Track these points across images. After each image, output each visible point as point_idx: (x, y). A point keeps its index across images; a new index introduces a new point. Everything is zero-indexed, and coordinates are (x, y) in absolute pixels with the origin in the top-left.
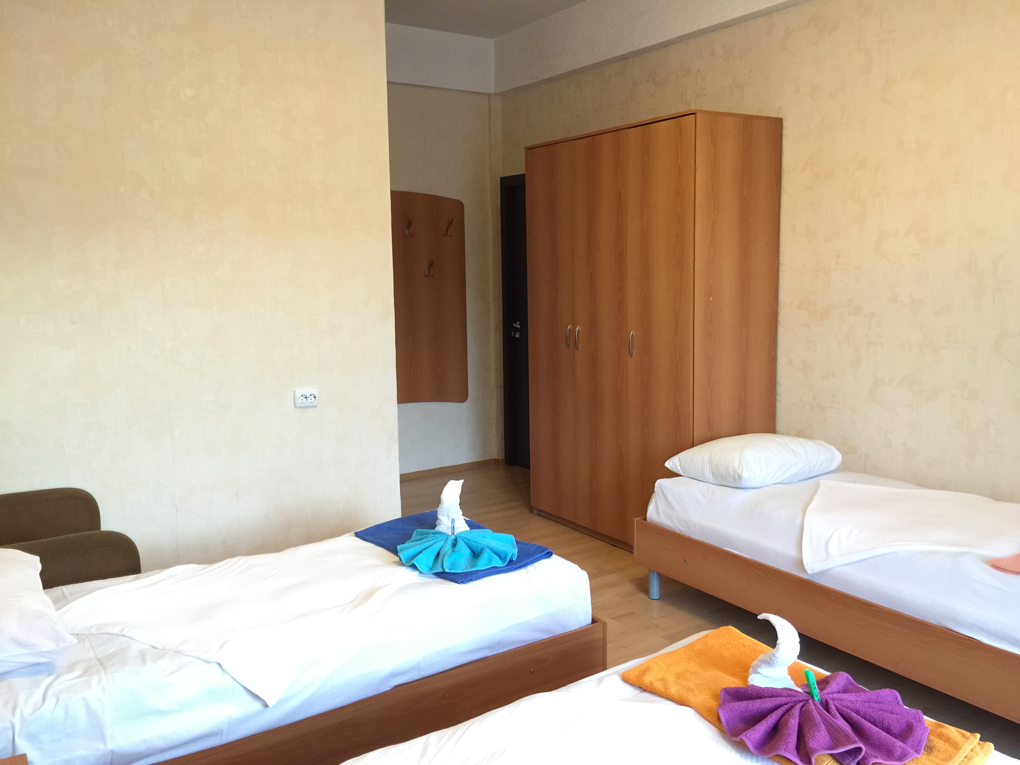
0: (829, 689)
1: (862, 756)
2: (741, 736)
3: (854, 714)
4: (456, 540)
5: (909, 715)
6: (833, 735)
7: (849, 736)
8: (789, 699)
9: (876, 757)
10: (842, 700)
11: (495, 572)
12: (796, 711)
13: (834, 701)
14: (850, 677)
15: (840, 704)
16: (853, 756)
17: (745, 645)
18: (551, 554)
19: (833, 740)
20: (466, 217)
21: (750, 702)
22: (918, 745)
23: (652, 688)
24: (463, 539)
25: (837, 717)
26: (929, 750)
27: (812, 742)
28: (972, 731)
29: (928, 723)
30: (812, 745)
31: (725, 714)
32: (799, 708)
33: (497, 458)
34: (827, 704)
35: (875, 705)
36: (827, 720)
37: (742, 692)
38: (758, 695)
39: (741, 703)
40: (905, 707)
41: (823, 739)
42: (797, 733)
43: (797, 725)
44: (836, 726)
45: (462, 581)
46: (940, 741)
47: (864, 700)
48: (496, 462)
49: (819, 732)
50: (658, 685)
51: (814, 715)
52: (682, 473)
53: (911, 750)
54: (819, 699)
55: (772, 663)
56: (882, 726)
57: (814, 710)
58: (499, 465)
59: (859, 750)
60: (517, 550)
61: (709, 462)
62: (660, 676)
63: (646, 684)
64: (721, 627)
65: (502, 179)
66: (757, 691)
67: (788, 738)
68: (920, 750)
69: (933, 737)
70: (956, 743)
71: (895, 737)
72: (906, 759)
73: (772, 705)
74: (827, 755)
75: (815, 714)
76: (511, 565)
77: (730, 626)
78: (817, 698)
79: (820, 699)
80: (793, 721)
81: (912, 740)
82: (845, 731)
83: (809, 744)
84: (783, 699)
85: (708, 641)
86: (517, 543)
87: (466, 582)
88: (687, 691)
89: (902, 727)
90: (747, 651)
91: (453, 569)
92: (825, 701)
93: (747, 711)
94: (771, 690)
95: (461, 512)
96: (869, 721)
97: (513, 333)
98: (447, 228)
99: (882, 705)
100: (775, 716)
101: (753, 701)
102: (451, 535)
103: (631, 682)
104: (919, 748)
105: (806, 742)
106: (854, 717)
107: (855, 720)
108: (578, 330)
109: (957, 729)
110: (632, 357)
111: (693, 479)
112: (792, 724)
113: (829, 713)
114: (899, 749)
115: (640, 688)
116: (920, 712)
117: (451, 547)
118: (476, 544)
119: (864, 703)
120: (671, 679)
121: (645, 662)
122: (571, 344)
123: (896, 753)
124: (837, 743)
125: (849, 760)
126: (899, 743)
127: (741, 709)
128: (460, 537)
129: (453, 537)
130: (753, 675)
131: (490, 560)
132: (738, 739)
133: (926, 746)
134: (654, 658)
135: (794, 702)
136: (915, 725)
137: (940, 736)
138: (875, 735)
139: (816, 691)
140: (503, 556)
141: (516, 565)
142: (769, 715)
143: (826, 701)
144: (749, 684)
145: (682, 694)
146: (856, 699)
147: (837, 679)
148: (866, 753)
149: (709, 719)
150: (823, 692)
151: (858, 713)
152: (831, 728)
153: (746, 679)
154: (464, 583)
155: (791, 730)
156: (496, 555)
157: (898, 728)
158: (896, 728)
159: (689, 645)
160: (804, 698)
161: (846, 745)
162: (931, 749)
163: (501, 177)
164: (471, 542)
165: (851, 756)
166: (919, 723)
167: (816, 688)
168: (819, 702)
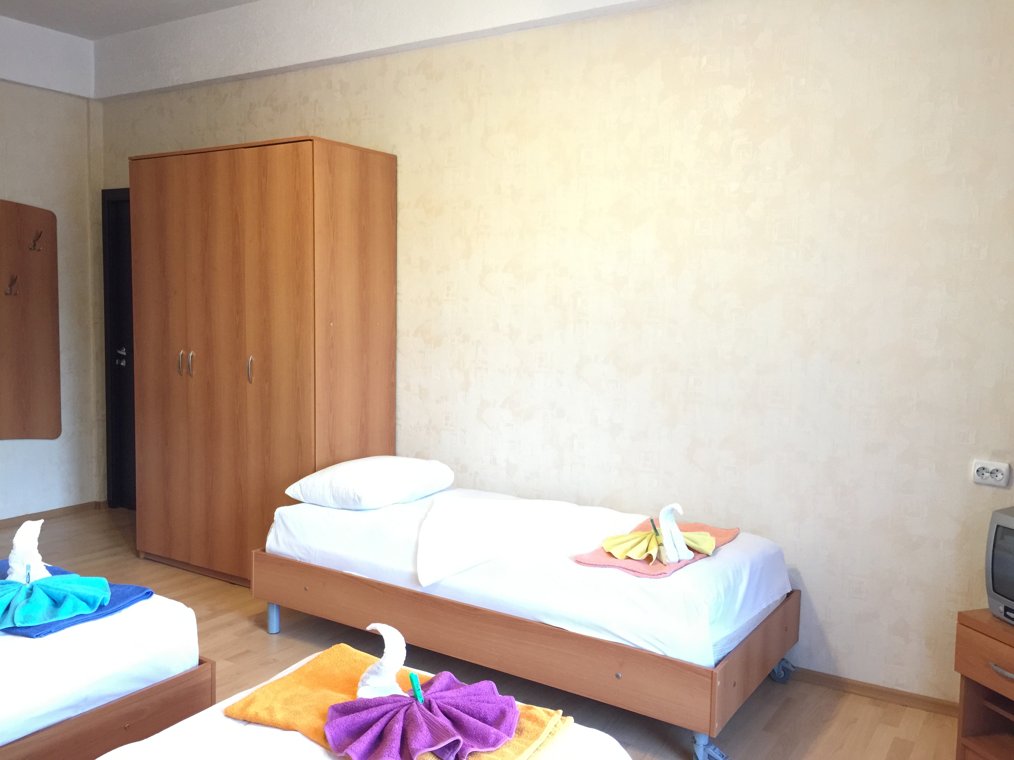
0: (432, 689)
1: (460, 747)
2: (346, 750)
3: (454, 709)
4: (31, 589)
5: (503, 702)
6: (435, 732)
7: (448, 730)
8: (395, 705)
9: (472, 747)
10: (444, 698)
11: (80, 621)
12: (401, 716)
13: (437, 699)
14: (453, 675)
15: (441, 702)
16: (452, 749)
17: (356, 660)
18: (152, 594)
19: (435, 737)
20: (58, 231)
21: (356, 715)
22: (510, 729)
23: (257, 718)
24: (41, 587)
25: (439, 714)
26: (519, 732)
27: (414, 743)
28: (555, 708)
29: (520, 707)
30: (414, 747)
31: (331, 731)
32: (403, 712)
33: (98, 501)
34: (430, 704)
35: (473, 698)
36: (430, 719)
37: (350, 706)
38: (365, 706)
39: (348, 717)
40: (500, 696)
41: (425, 738)
42: (400, 737)
43: (401, 729)
44: (437, 724)
45: (38, 634)
46: (530, 722)
47: (464, 695)
48: (97, 505)
49: (421, 732)
50: (264, 715)
51: (417, 716)
52: (302, 500)
53: (504, 735)
54: (422, 701)
55: (379, 672)
56: (479, 716)
57: (418, 712)
58: (100, 508)
59: (458, 741)
60: (110, 594)
61: (330, 486)
62: (267, 705)
63: (250, 715)
64: (333, 646)
65: (104, 191)
66: (364, 703)
67: (392, 743)
68: (512, 733)
69: (523, 719)
70: (542, 721)
71: (491, 725)
72: (499, 744)
73: (378, 713)
74: (429, 753)
75: (419, 715)
76: (102, 611)
77: (341, 644)
78: (421, 700)
79: (424, 700)
80: (397, 726)
81: (505, 725)
82: (446, 726)
83: (412, 746)
84: (389, 705)
85: (319, 662)
86: (111, 586)
87: (43, 636)
88: (294, 715)
89: (496, 715)
90: (358, 666)
91: (27, 623)
92: (428, 701)
93: (353, 724)
94: (377, 699)
95: (40, 557)
96: (468, 714)
97: (117, 361)
98: (34, 242)
99: (480, 696)
100: (380, 724)
101: (360, 713)
102: (26, 584)
103: (234, 717)
104: (511, 731)
105: (408, 743)
106: (454, 712)
107: (455, 714)
108: (192, 356)
109: (544, 708)
110: (251, 383)
111: (314, 505)
112: (396, 729)
113: (431, 712)
114: (493, 735)
115: (245, 720)
116: (513, 698)
117: (26, 597)
118: (58, 592)
119: (464, 697)
120: (277, 706)
121: (251, 694)
122: (184, 371)
123: (491, 740)
124: (438, 740)
125: (448, 754)
126: (493, 730)
127: (347, 723)
128: (37, 585)
129: (28, 586)
130: (361, 687)
131: (75, 608)
132: (343, 754)
133: (517, 729)
134: (261, 688)
135: (400, 707)
136: (508, 710)
137: (530, 718)
138: (472, 726)
139: (420, 694)
140: (91, 601)
141: (108, 611)
142: (375, 724)
143: (430, 701)
144: (358, 698)
145: (288, 719)
146: (457, 695)
147: (440, 678)
148: (464, 744)
149: (315, 740)
150: (427, 693)
151: (457, 707)
152: (433, 727)
153: (354, 693)
154: (40, 637)
155: (395, 735)
156: (83, 601)
157: (493, 716)
158: (491, 717)
159: (299, 668)
160: (409, 702)
161: (446, 740)
162: (522, 731)
163: (103, 189)
164: (51, 590)
165: (450, 750)
166: (511, 708)
167: (420, 689)
168: (423, 702)
